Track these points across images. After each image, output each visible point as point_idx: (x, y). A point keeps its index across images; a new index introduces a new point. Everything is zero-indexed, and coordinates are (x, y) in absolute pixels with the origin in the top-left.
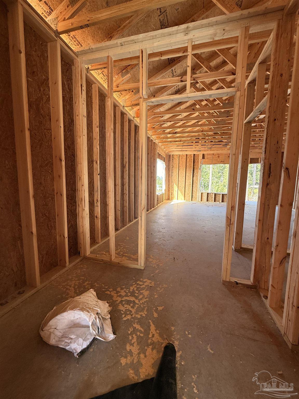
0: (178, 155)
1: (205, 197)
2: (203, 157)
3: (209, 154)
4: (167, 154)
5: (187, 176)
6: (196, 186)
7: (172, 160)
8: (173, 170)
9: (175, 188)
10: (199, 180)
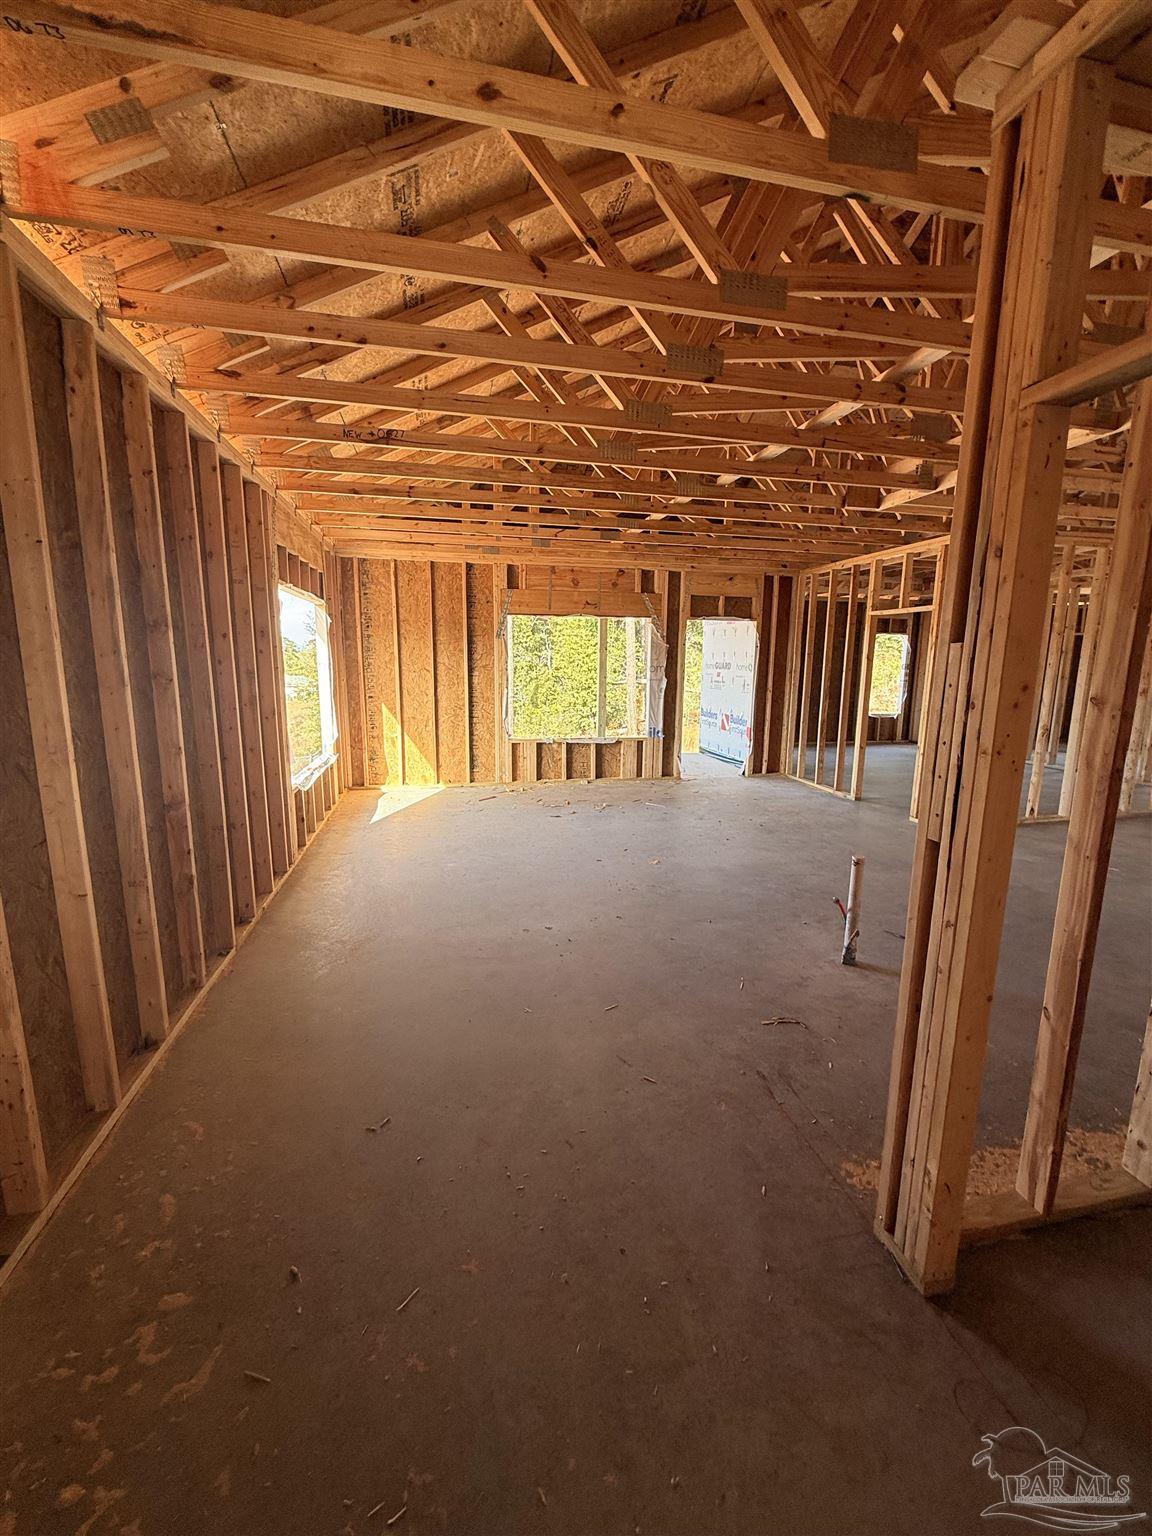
0: (392, 565)
1: (528, 764)
2: (512, 584)
3: (538, 569)
4: (332, 554)
5: (441, 668)
6: (485, 714)
7: (362, 584)
8: (369, 636)
9: (390, 725)
10: (500, 684)
